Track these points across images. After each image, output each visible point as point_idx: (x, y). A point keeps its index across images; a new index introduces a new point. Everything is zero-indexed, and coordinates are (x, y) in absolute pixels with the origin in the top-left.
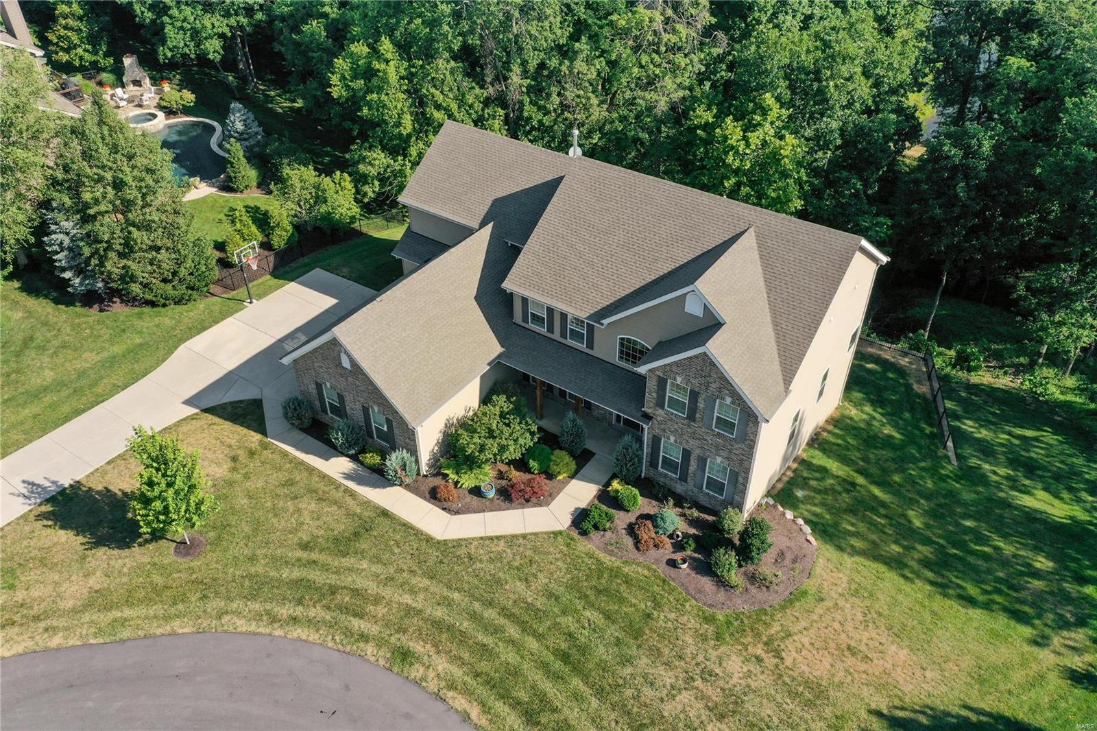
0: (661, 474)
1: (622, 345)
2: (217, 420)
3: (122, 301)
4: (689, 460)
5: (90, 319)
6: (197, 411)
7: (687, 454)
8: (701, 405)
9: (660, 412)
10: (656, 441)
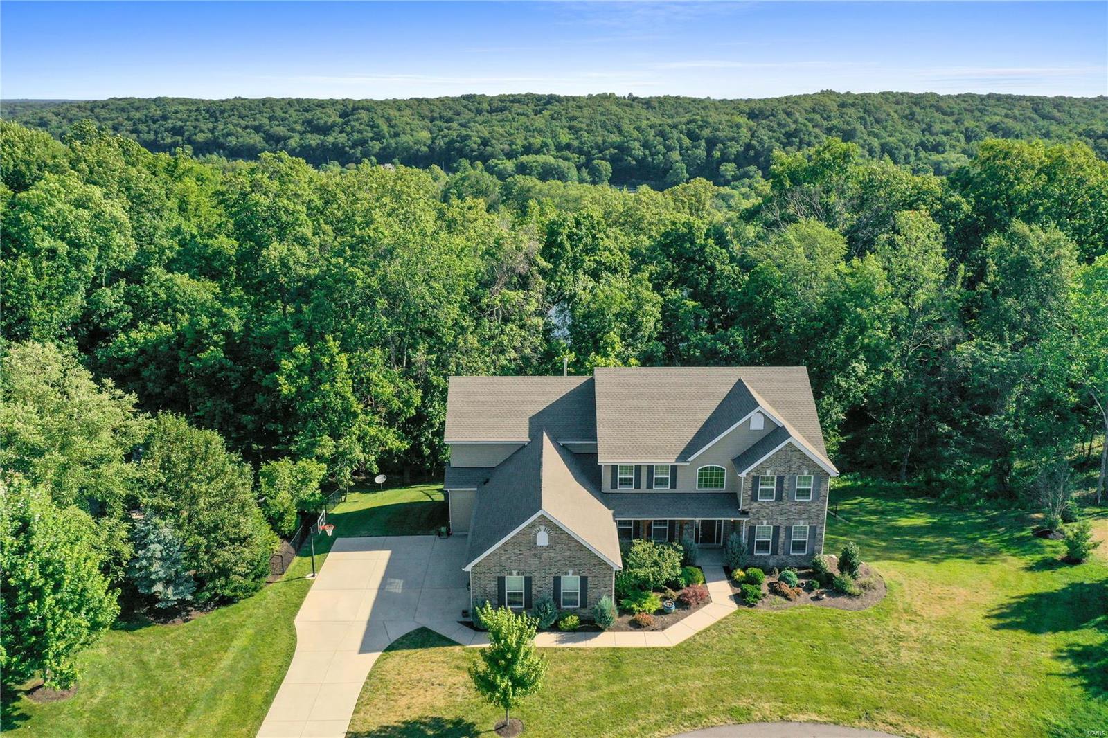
0: (757, 557)
1: (701, 475)
2: (406, 652)
3: (197, 609)
4: (778, 533)
5: (180, 631)
6: (381, 653)
7: (776, 529)
8: (786, 485)
9: (755, 504)
10: (752, 530)
